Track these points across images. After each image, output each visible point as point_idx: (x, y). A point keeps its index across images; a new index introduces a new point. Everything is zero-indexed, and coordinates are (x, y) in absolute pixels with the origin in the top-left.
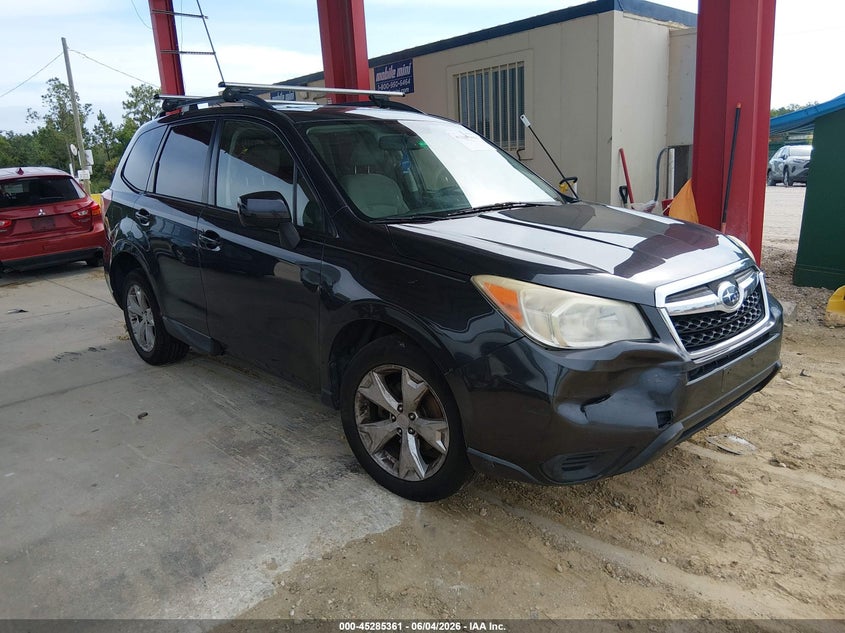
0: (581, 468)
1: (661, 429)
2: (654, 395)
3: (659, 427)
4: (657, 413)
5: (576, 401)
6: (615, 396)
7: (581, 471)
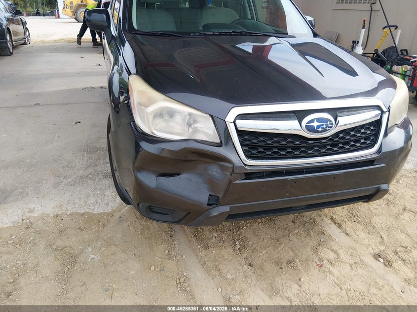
0: (167, 214)
1: (209, 207)
2: (211, 183)
3: (208, 205)
4: (210, 195)
5: (154, 172)
6: (184, 176)
7: (164, 216)
